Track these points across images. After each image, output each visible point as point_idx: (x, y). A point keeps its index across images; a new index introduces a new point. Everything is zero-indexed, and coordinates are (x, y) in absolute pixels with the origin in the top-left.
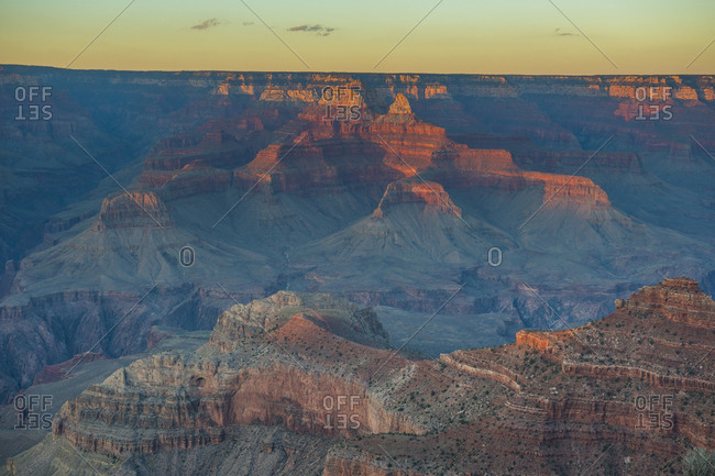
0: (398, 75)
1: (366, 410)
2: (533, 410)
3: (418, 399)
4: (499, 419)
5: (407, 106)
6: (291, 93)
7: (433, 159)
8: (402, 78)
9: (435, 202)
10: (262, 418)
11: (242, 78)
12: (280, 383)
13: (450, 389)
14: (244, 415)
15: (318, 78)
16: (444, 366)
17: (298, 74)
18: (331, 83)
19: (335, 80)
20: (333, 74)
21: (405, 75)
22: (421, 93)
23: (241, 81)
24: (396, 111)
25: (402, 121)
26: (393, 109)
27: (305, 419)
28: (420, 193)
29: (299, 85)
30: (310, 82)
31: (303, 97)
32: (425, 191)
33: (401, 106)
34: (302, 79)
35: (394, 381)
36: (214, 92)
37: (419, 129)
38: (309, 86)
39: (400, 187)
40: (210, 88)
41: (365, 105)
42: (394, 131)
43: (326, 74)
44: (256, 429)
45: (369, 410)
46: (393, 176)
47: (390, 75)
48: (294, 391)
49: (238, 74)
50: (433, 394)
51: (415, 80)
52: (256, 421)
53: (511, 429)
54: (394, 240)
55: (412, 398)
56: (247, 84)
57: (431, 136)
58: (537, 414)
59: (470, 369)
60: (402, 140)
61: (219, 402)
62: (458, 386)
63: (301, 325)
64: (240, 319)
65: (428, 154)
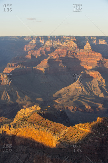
0: (90, 37)
1: (52, 141)
2: (96, 141)
3: (67, 138)
4: (86, 144)
5: (90, 47)
6: (55, 42)
7: (97, 64)
8: (91, 38)
9: (97, 77)
10: (23, 143)
11: (40, 38)
12: (28, 133)
13: (76, 135)
14: (18, 142)
15: (64, 38)
16: (76, 128)
17: (58, 36)
18: (68, 39)
19: (70, 38)
20: (69, 36)
21: (92, 36)
22: (97, 42)
23: (40, 39)
24: (86, 48)
25: (88, 51)
26: (85, 47)
27: (36, 144)
28: (92, 75)
29: (58, 40)
30: (62, 39)
31: (58, 44)
32: (94, 74)
33: (88, 46)
34: (59, 38)
35: (61, 133)
36: (31, 42)
37: (93, 54)
38: (61, 40)
39: (85, 73)
40: (30, 41)
41: (77, 46)
42: (85, 54)
43: (67, 36)
44: (21, 147)
45: (53, 142)
46: (84, 69)
47: (87, 37)
48: (33, 136)
49: (39, 37)
50: (71, 136)
51: (95, 38)
52: (21, 144)
53: (89, 147)
54: (83, 90)
55: (65, 138)
56: (42, 40)
57: (97, 56)
58: (97, 142)
59: (83, 129)
60: (88, 57)
61: (11, 138)
62: (78, 134)
63: (36, 115)
64: (23, 114)
65: (96, 62)
